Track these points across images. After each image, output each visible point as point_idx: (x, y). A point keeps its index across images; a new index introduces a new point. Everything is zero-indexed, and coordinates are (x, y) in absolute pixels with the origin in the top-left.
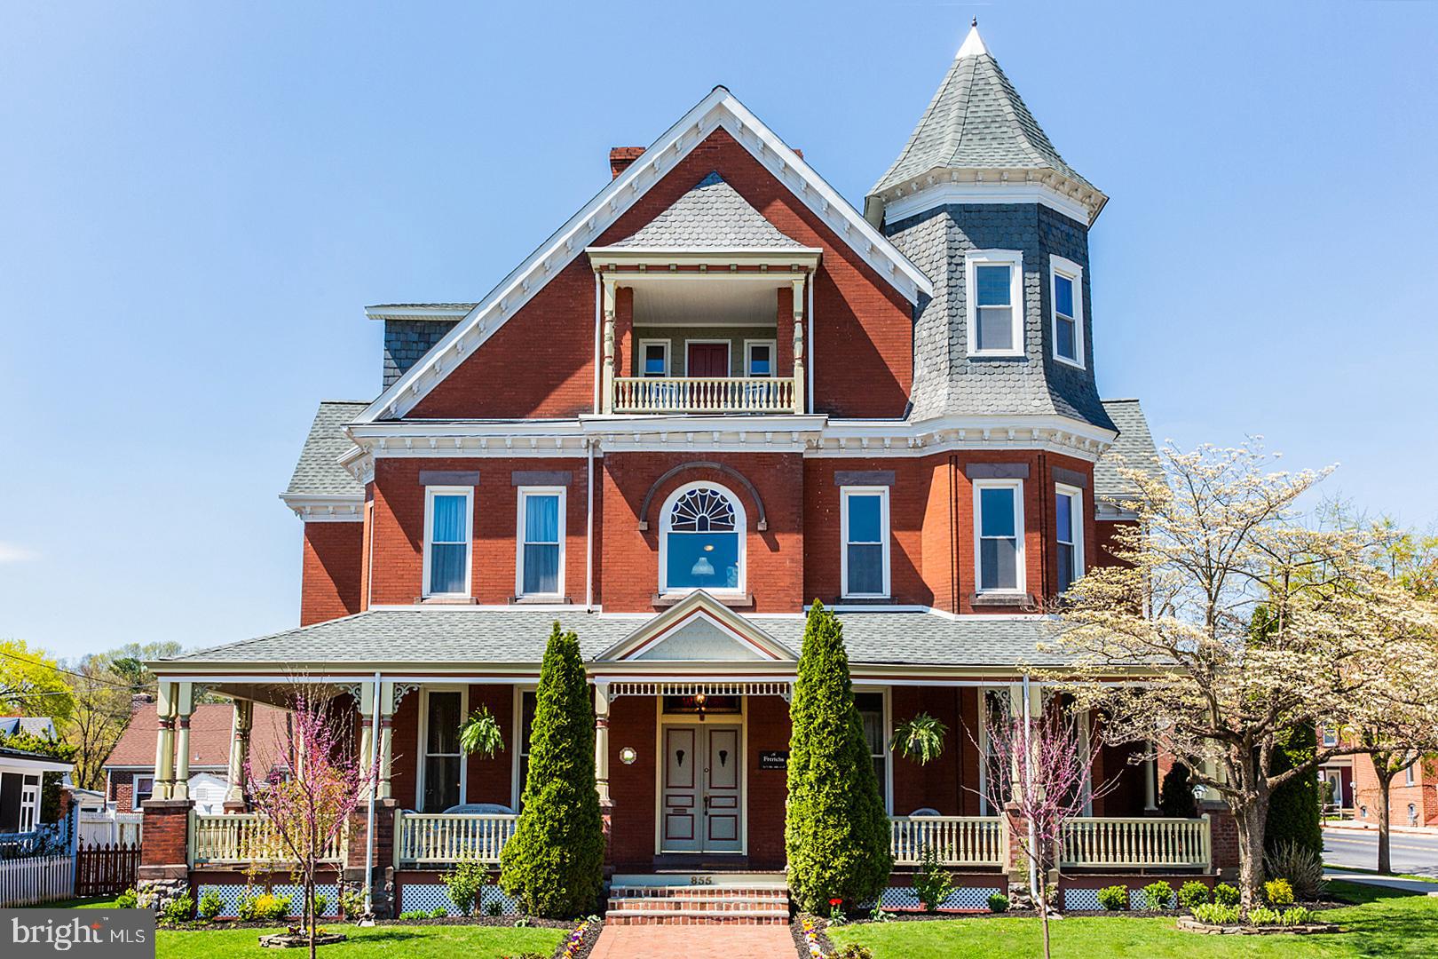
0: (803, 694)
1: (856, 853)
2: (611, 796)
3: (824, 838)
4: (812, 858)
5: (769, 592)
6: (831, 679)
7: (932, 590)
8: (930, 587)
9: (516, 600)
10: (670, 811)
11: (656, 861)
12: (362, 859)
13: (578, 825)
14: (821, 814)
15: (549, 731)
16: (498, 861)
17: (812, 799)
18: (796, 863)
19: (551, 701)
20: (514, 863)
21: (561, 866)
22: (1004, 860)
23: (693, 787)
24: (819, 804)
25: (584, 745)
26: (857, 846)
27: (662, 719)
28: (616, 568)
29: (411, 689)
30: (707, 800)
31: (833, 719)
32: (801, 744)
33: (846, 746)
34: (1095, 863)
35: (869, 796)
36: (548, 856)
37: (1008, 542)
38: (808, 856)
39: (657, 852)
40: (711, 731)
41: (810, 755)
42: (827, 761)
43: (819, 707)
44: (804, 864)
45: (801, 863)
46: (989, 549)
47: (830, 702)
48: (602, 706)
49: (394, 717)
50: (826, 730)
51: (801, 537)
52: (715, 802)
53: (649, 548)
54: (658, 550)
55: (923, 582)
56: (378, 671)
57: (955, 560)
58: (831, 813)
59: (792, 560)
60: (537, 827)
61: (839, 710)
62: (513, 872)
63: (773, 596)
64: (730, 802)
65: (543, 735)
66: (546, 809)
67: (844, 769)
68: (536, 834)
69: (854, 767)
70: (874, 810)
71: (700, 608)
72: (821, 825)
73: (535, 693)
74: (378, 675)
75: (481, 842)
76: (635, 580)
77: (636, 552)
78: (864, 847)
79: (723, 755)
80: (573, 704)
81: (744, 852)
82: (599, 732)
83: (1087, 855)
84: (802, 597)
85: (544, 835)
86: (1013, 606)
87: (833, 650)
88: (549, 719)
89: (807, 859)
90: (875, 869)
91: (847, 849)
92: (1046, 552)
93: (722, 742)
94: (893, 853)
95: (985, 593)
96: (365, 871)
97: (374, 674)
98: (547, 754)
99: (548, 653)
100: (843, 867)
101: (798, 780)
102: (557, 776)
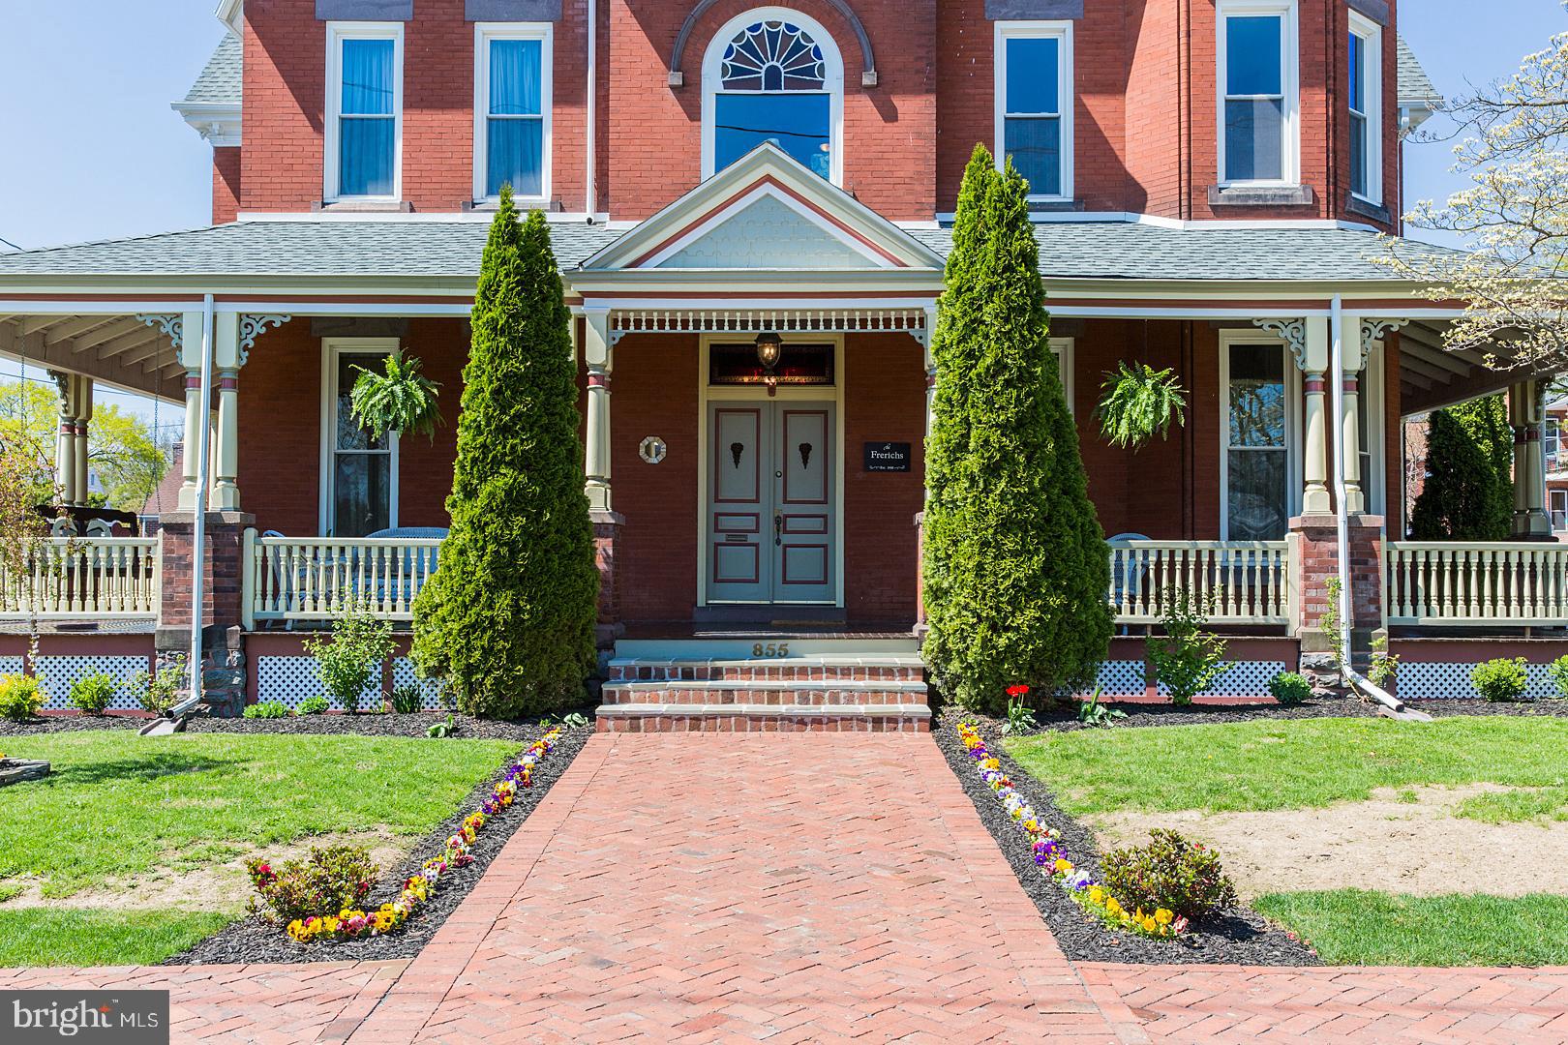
0: (958, 315)
1: (1055, 601)
2: (616, 507)
3: (996, 575)
4: (974, 612)
5: (879, 187)
6: (1009, 285)
7: (1144, 185)
8: (1140, 181)
9: (474, 205)
10: (722, 538)
11: (698, 617)
12: (186, 613)
13: (546, 551)
14: (991, 531)
15: (491, 382)
16: (410, 616)
17: (973, 504)
18: (941, 620)
19: (495, 329)
20: (432, 619)
21: (515, 626)
22: (1292, 614)
23: (757, 501)
24: (987, 513)
25: (558, 409)
26: (1055, 589)
27: (708, 394)
28: (631, 148)
29: (269, 325)
30: (780, 522)
31: (1014, 359)
32: (952, 406)
33: (1035, 407)
34: (1448, 618)
35: (1073, 500)
36: (491, 607)
37: (1271, 105)
38: (966, 607)
39: (701, 602)
40: (786, 413)
41: (969, 425)
42: (1002, 435)
43: (986, 336)
44: (958, 621)
45: (951, 619)
46: (1240, 118)
47: (1008, 327)
48: (598, 351)
49: (242, 373)
50: (1001, 378)
51: (933, 98)
52: (792, 524)
53: (685, 116)
54: (700, 120)
55: (1126, 171)
56: (208, 291)
57: (1184, 131)
58: (1009, 530)
59: (918, 135)
60: (472, 556)
61: (1024, 340)
62: (431, 637)
63: (885, 193)
64: (817, 524)
65: (482, 390)
66: (487, 524)
67: (1032, 450)
68: (469, 569)
69: (1051, 446)
70: (1083, 525)
71: (769, 178)
72: (991, 553)
73: (469, 319)
74: (209, 299)
75: (394, 586)
76: (663, 168)
77: (666, 123)
78: (1068, 591)
79: (805, 450)
80: (537, 336)
81: (840, 602)
82: (591, 394)
83: (1434, 604)
84: (934, 193)
85: (484, 570)
86: (1279, 206)
87: (1014, 232)
88: (492, 361)
89: (964, 613)
90: (1086, 631)
91: (1039, 595)
92: (1335, 119)
93: (804, 430)
94: (1112, 603)
95: (1233, 185)
96: (190, 632)
97: (200, 298)
98: (488, 424)
99: (491, 245)
100: (1030, 627)
101: (946, 470)
102: (508, 464)
